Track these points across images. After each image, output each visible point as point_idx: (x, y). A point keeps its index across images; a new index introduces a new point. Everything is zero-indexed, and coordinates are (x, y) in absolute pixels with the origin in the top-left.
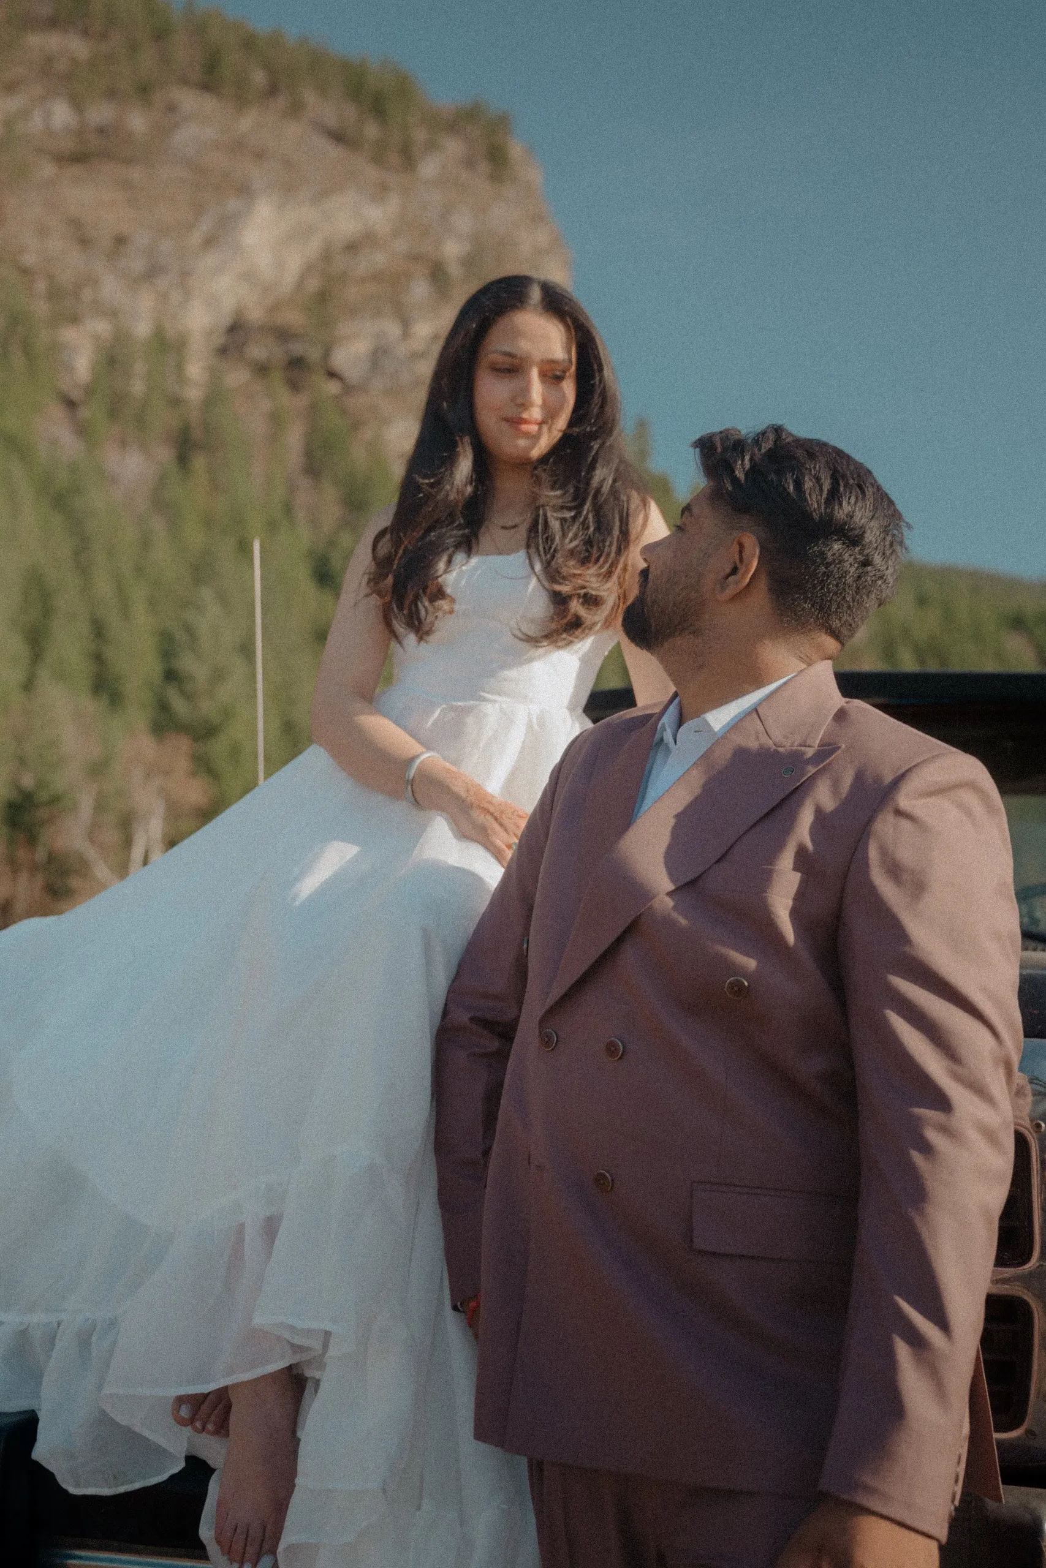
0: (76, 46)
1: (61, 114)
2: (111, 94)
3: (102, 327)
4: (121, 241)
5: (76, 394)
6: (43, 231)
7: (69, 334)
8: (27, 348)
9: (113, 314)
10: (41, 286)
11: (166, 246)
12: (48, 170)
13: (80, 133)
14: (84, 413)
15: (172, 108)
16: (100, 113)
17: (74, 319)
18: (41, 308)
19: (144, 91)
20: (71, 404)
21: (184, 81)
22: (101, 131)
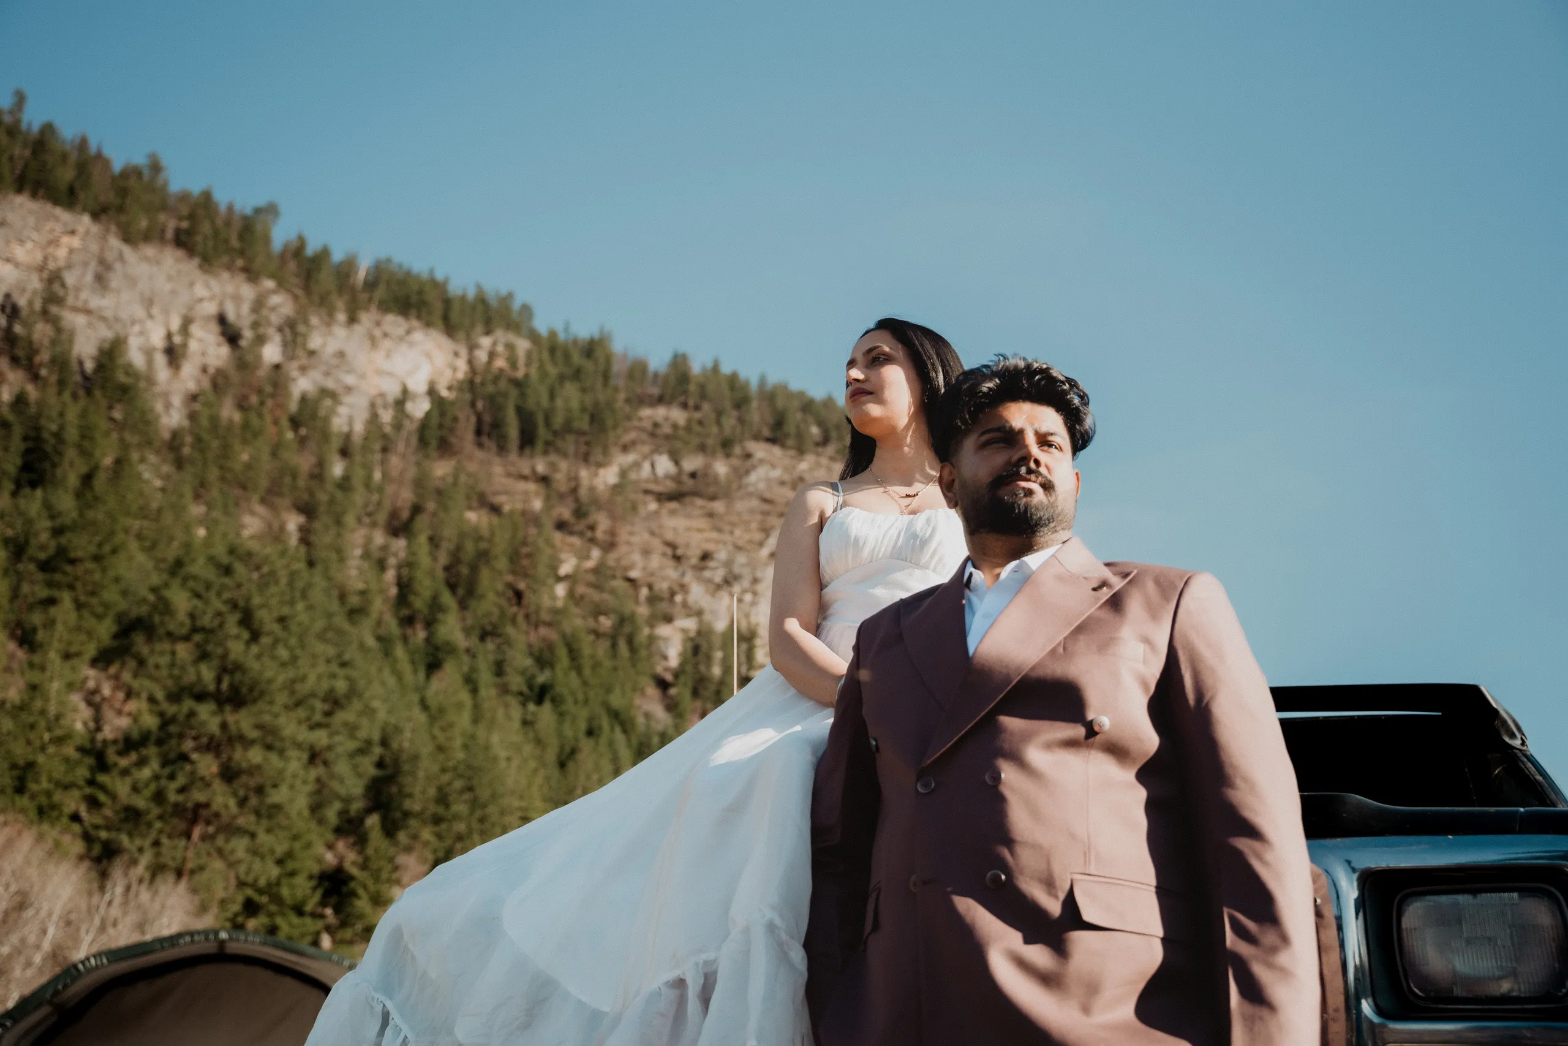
0: (678, 415)
1: (664, 465)
2: (702, 448)
3: (690, 624)
4: (705, 557)
5: (669, 677)
6: (646, 552)
7: (663, 630)
8: (630, 641)
9: (699, 613)
10: (644, 592)
11: (741, 559)
12: (653, 506)
13: (677, 479)
14: (673, 691)
15: (748, 456)
16: (692, 463)
17: (669, 619)
18: (643, 611)
19: (726, 445)
20: (663, 685)
21: (757, 437)
22: (693, 475)
